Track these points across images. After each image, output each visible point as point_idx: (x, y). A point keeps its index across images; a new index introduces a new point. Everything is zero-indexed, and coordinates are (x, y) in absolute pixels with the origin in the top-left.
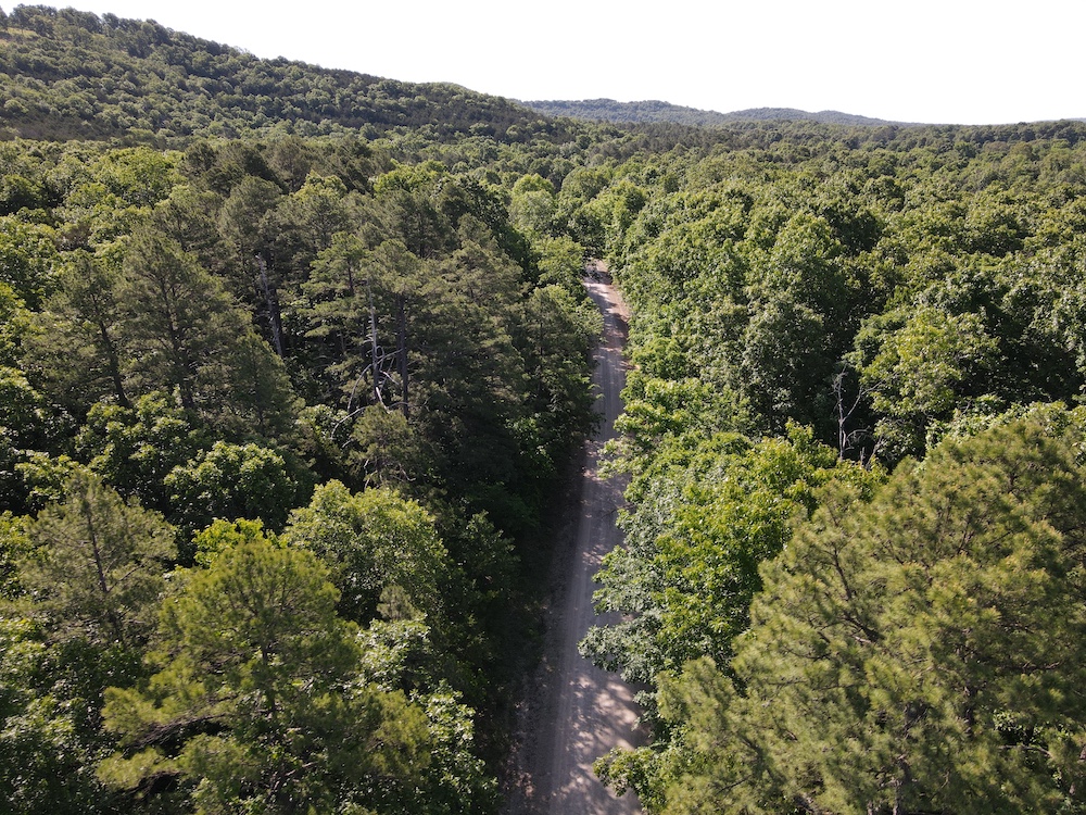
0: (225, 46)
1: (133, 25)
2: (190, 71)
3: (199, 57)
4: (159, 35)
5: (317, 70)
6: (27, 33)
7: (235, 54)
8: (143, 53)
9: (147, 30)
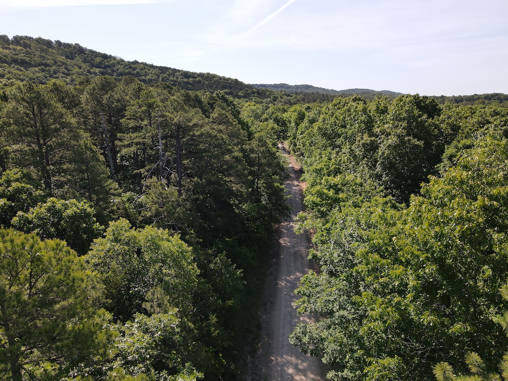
0: (110, 56)
1: (68, 46)
2: (93, 66)
3: (98, 60)
4: (80, 50)
5: (152, 66)
6: (19, 48)
7: (114, 58)
8: (72, 57)
9: (75, 48)
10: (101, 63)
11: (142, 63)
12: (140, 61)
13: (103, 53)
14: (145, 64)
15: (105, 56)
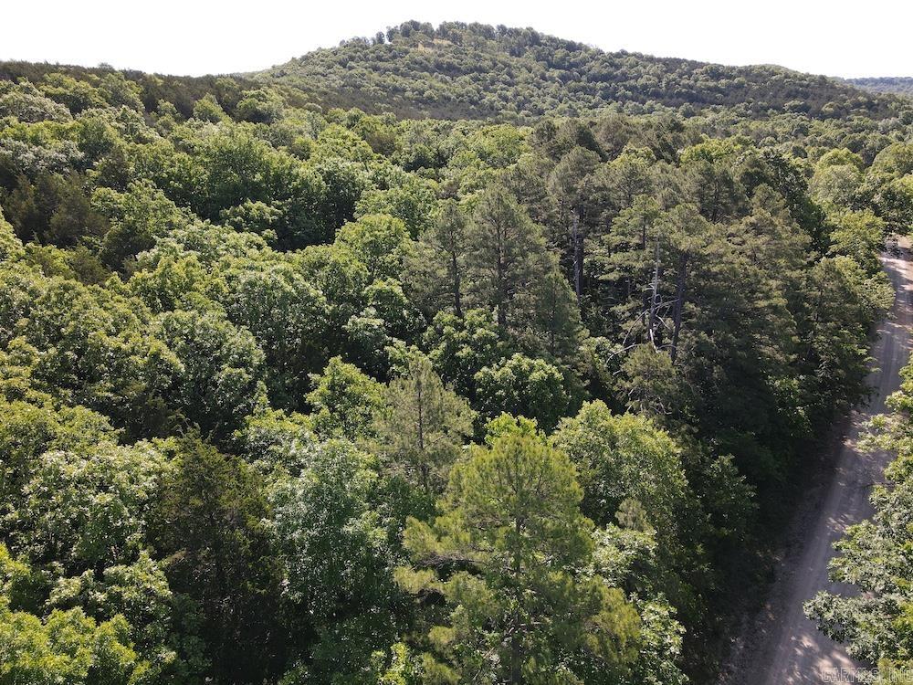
0: (581, 44)
1: (516, 32)
2: (551, 65)
3: (559, 54)
4: (533, 38)
5: (651, 59)
6: (446, 43)
7: (587, 49)
8: (519, 53)
9: (525, 35)
10: (563, 59)
11: (634, 55)
14: (639, 56)
15: (571, 47)
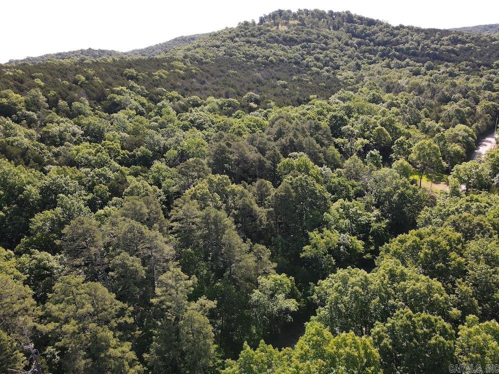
0: (378, 20)
1: (339, 14)
2: (355, 36)
3: (360, 27)
4: (349, 18)
5: (418, 30)
6: (296, 22)
7: (381, 23)
8: (338, 27)
10: (362, 32)
11: (408, 27)
12: (406, 25)
13: (371, 18)
14: (411, 28)
15: (371, 22)
